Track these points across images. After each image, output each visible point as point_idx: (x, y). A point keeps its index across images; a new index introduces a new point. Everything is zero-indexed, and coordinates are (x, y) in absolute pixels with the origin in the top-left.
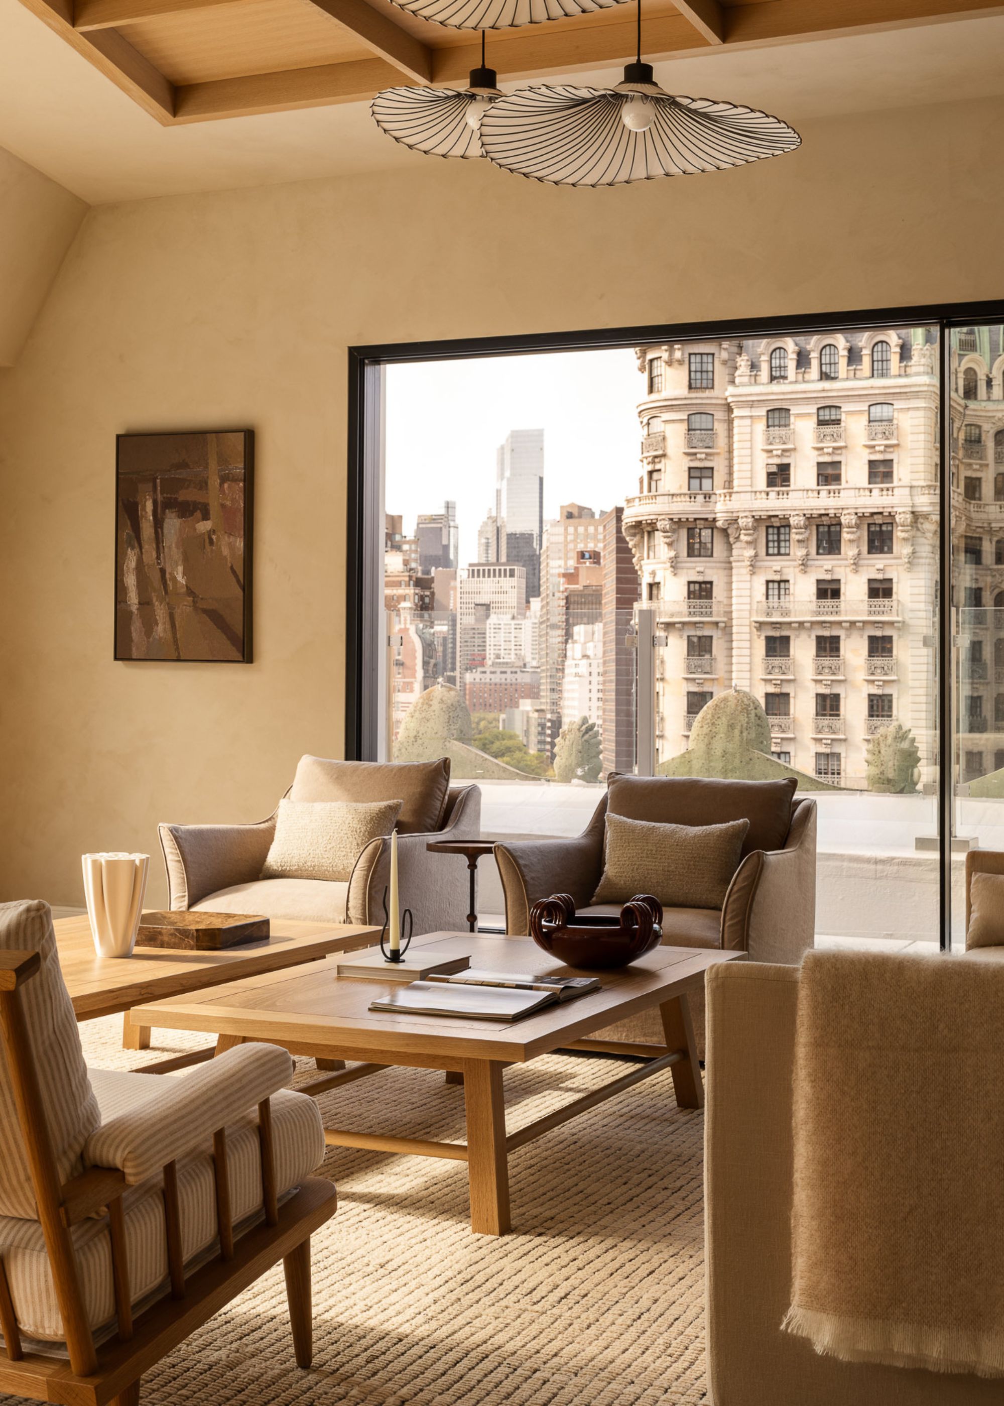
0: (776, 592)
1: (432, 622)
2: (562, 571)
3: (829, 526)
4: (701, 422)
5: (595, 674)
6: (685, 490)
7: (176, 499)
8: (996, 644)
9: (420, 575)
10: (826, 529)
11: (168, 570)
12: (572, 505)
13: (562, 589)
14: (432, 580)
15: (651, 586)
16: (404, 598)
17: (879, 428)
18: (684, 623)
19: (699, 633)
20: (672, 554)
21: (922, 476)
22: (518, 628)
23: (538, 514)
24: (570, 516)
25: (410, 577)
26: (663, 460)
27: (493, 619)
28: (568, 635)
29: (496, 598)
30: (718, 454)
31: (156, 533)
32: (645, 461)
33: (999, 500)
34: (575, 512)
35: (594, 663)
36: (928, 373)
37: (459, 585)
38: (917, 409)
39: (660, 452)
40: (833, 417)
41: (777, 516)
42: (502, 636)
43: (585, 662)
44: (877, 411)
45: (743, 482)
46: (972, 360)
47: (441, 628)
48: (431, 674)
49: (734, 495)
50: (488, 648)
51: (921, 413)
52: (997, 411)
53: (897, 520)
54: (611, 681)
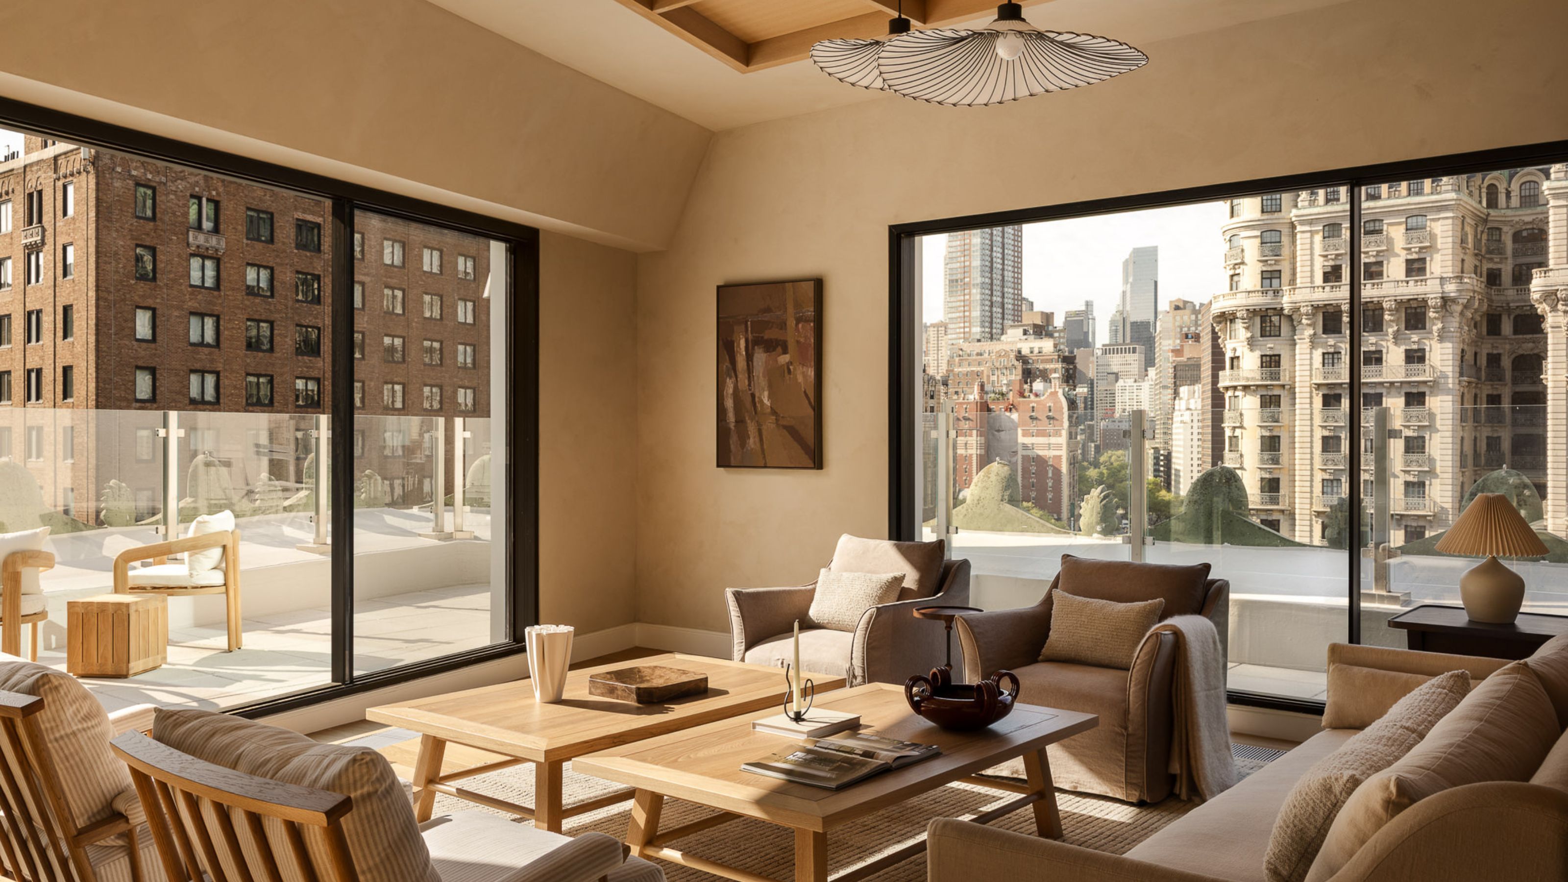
0: (1331, 361)
1: (1075, 387)
2: (1171, 348)
3: (1374, 311)
4: (1271, 237)
5: (1195, 421)
6: (1259, 288)
7: (762, 337)
8: (1512, 396)
9: (1067, 354)
10: (1371, 313)
11: (757, 395)
12: (1179, 300)
13: (1171, 360)
14: (1075, 356)
15: (1232, 359)
16: (1055, 371)
17: (1415, 234)
18: (1257, 386)
19: (1270, 393)
20: (1249, 335)
21: (1450, 269)
22: (1139, 389)
23: (1153, 308)
24: (1177, 308)
25: (1059, 356)
26: (1242, 266)
27: (1121, 383)
28: (1176, 393)
29: (1123, 368)
30: (1284, 260)
31: (748, 365)
32: (1228, 268)
33: (1516, 285)
34: (1181, 305)
35: (1195, 413)
36: (1455, 191)
37: (1095, 360)
38: (1447, 218)
39: (1239, 261)
40: (1377, 228)
41: (1331, 305)
42: (1127, 395)
43: (1188, 412)
44: (1412, 222)
45: (1305, 280)
46: (1494, 178)
47: (1082, 390)
48: (1074, 421)
49: (1297, 290)
50: (1117, 404)
51: (1450, 221)
52: (1515, 216)
53: (1430, 303)
54: (1208, 426)
